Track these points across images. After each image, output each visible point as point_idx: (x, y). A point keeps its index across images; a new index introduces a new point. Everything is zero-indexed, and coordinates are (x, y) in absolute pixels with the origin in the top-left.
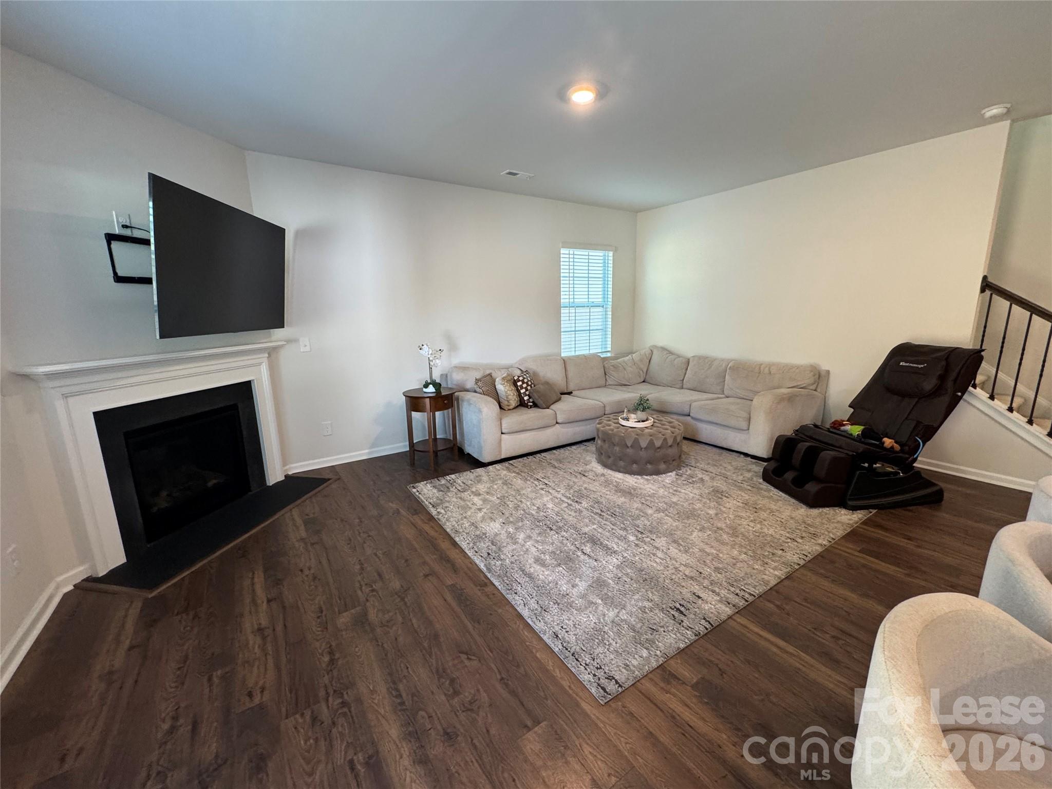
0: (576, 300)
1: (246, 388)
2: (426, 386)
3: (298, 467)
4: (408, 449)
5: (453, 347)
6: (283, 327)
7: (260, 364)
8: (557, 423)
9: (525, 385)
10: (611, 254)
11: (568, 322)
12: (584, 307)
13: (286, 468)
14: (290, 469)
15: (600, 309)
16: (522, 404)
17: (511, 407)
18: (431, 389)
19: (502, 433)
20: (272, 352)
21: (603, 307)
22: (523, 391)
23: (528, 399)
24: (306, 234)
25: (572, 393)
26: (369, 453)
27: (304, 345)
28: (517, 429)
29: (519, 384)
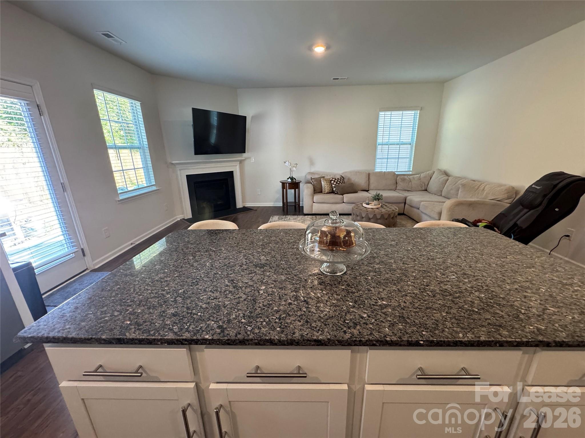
0: (390, 141)
1: (231, 173)
2: (288, 179)
3: (248, 205)
4: (282, 206)
5: (312, 163)
6: (245, 153)
7: (236, 166)
8: (344, 202)
9: (335, 183)
10: (419, 112)
11: (381, 153)
12: (395, 144)
13: (244, 204)
14: (246, 204)
15: (409, 146)
16: (332, 192)
17: (326, 192)
18: (290, 180)
19: (314, 202)
20: (241, 162)
21: (410, 144)
22: (333, 186)
23: (335, 190)
24: (256, 118)
25: (369, 190)
26: (274, 204)
27: (253, 160)
28: (321, 201)
29: (332, 182)
